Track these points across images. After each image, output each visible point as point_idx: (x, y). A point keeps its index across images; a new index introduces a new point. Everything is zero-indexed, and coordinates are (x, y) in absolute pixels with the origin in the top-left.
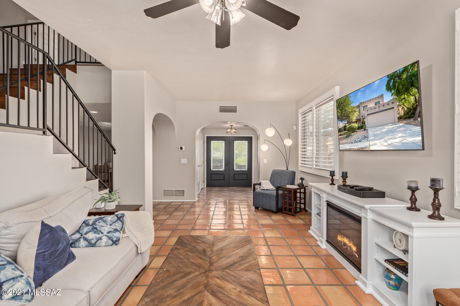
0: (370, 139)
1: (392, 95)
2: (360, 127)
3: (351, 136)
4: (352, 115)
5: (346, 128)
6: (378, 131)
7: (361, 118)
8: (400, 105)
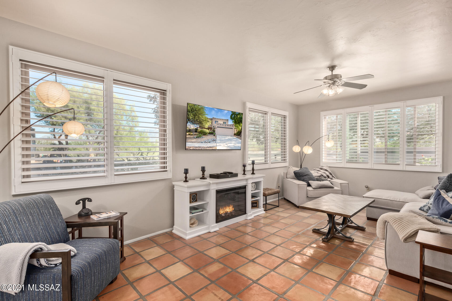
0: (217, 142)
1: (233, 122)
2: (211, 133)
3: (201, 138)
4: (205, 123)
5: (197, 131)
6: (223, 138)
7: (213, 127)
8: (235, 128)
